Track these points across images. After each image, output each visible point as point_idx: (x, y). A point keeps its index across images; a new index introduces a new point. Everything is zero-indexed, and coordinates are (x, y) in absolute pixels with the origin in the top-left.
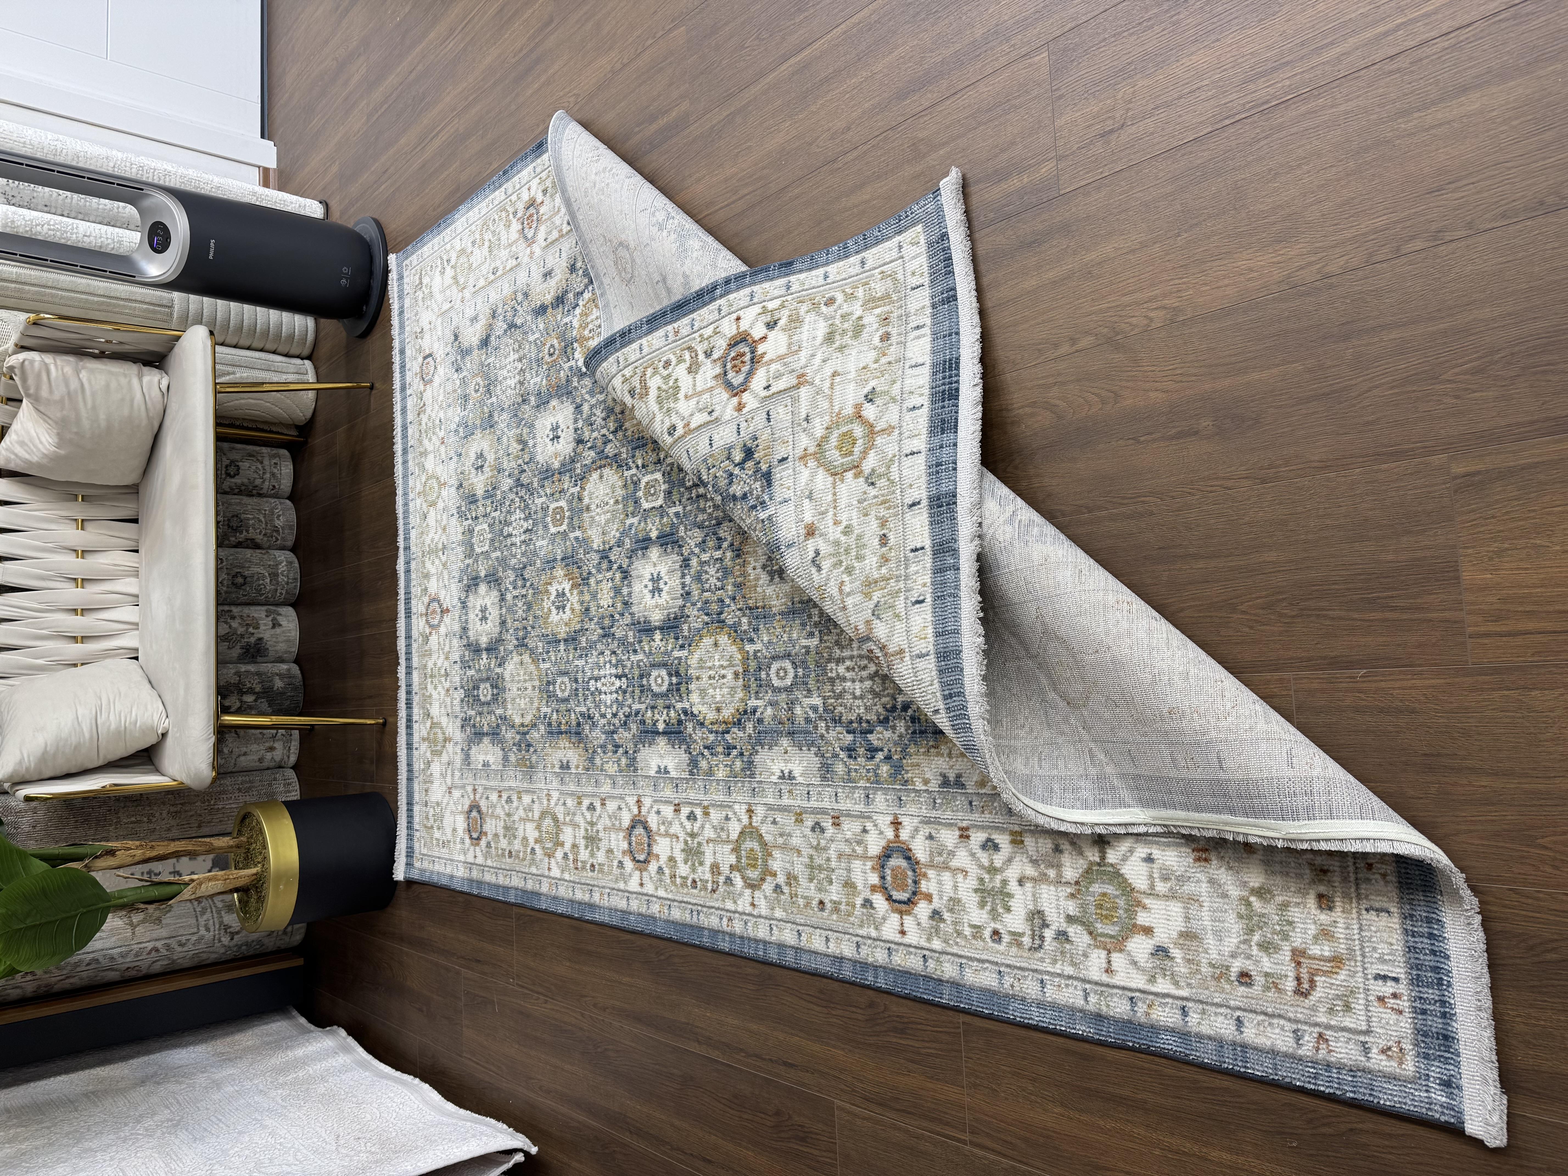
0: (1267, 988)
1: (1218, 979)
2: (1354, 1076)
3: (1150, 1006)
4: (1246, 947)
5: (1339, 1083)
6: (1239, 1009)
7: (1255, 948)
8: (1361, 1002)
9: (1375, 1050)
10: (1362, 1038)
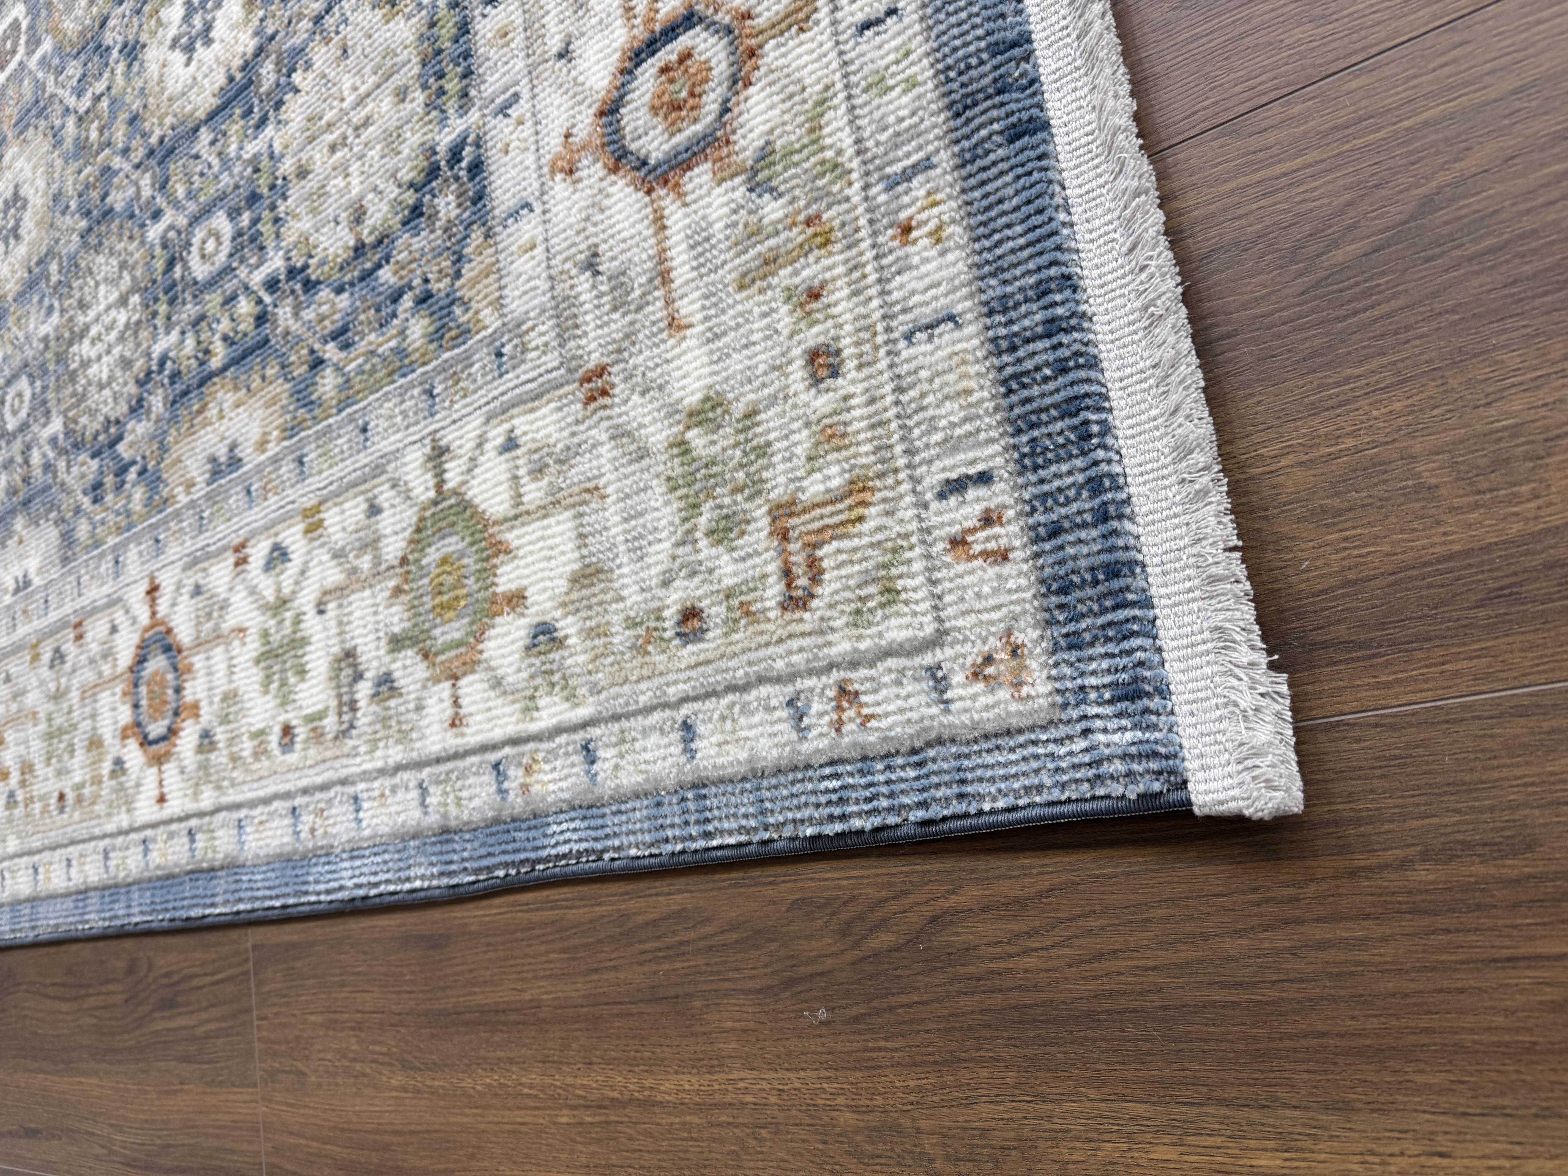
0: (731, 625)
1: (640, 649)
2: (920, 765)
3: (528, 770)
4: (688, 548)
5: (892, 795)
6: (685, 699)
7: (703, 543)
8: (917, 566)
9: (958, 678)
10: (928, 659)
